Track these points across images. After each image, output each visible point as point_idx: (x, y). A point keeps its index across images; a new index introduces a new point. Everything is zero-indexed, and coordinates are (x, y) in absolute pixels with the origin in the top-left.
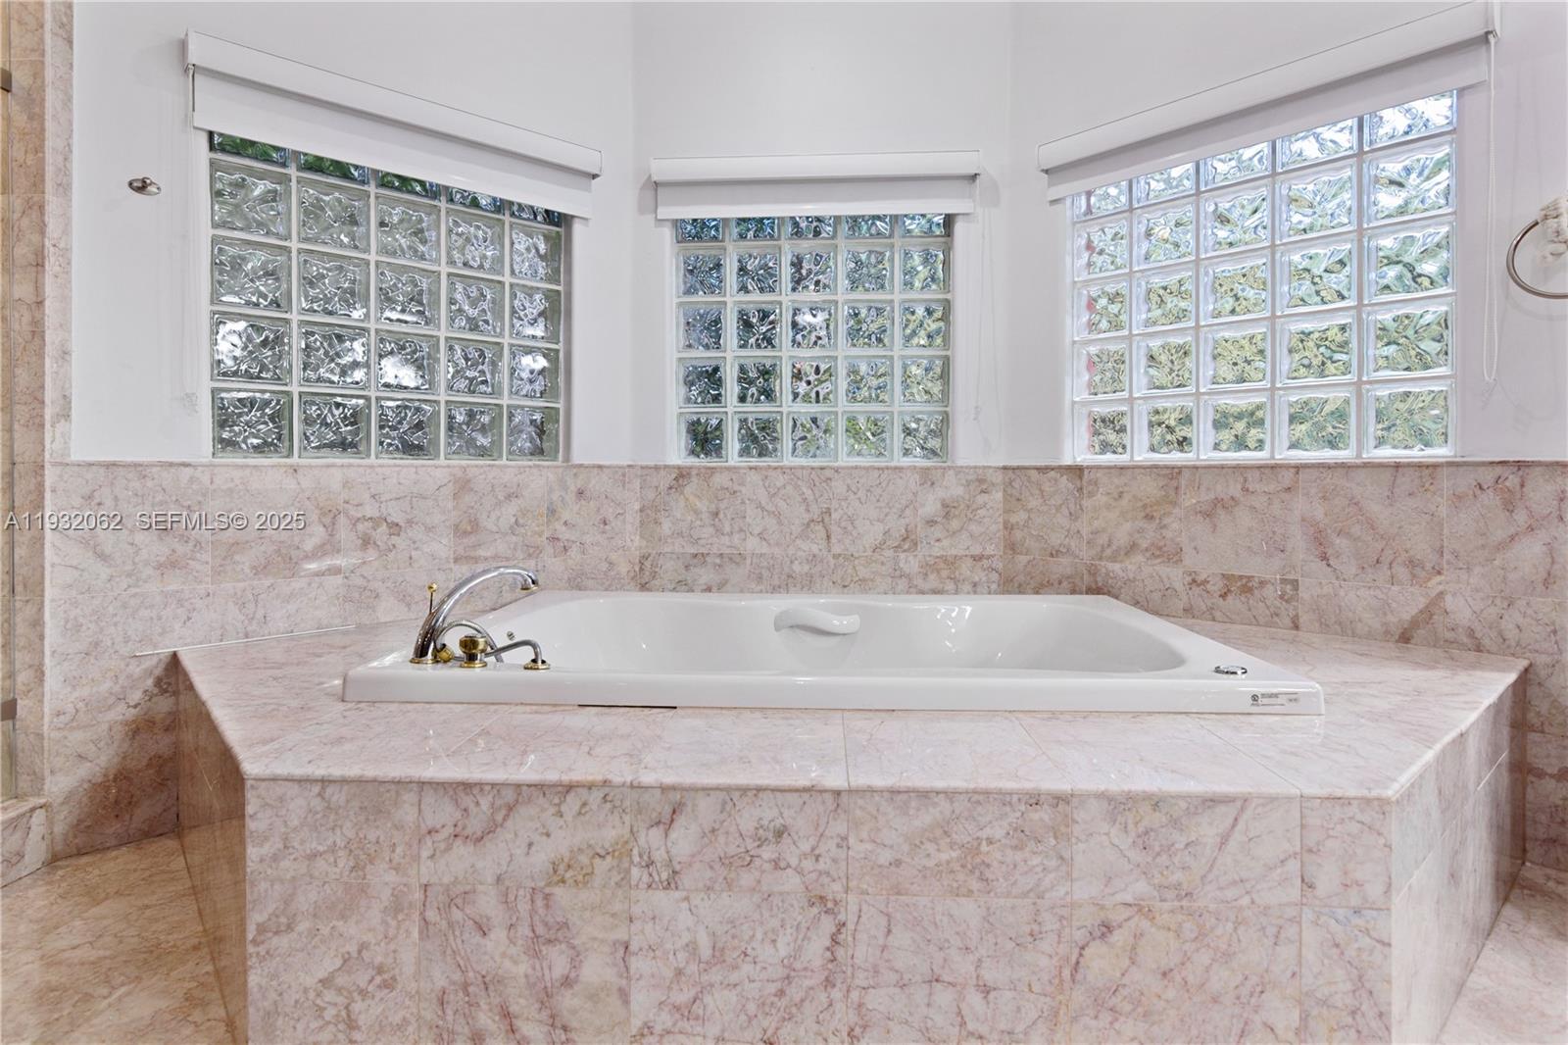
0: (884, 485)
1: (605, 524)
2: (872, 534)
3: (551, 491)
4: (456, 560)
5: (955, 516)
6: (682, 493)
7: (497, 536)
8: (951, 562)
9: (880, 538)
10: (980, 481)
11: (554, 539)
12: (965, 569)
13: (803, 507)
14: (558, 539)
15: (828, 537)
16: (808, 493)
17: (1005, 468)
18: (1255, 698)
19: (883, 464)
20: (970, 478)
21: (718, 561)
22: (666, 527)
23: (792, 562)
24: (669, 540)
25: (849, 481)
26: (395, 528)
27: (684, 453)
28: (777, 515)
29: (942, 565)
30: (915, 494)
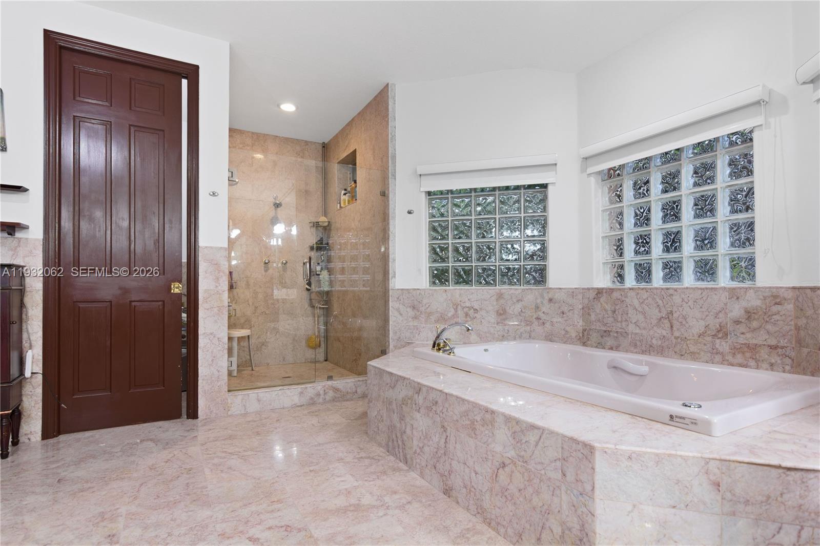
0: (704, 298)
1: (563, 313)
2: (697, 326)
3: (536, 299)
4: (497, 323)
5: (754, 319)
6: (599, 301)
7: (513, 316)
8: (753, 349)
9: (703, 330)
10: (775, 297)
11: (538, 319)
12: (764, 353)
13: (657, 310)
14: (540, 319)
15: (672, 327)
16: (660, 302)
17: (794, 288)
18: (671, 417)
19: (704, 286)
20: (766, 294)
21: (615, 335)
22: (593, 317)
23: (652, 339)
24: (595, 323)
25: (683, 296)
26: (476, 311)
28: (644, 313)
29: (746, 349)
30: (726, 304)
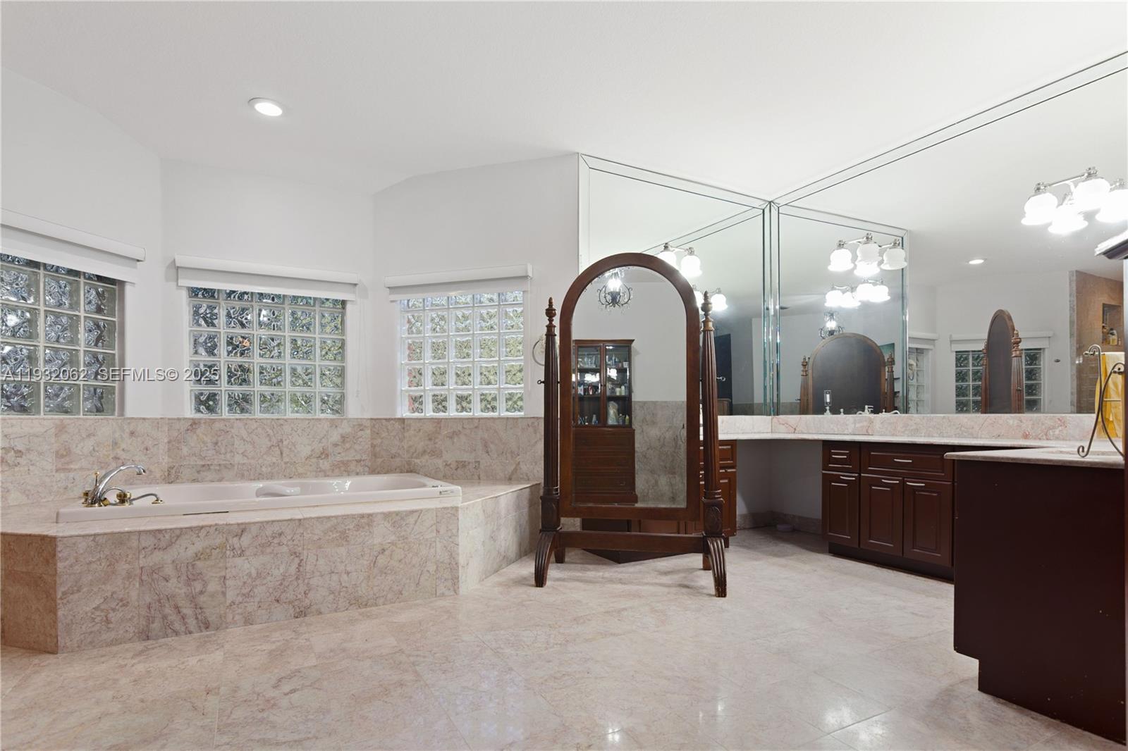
0: (311, 427)
1: (147, 450)
2: (306, 451)
3: (114, 432)
4: (57, 471)
5: (347, 442)
6: (195, 433)
7: (82, 457)
8: (345, 464)
9: (309, 453)
10: (359, 425)
11: (116, 458)
12: (352, 466)
13: (268, 438)
14: (119, 459)
15: (282, 453)
16: (270, 432)
17: (372, 419)
18: (441, 492)
19: (311, 417)
20: (354, 423)
21: (218, 468)
22: (185, 450)
23: (261, 467)
24: (187, 458)
25: (292, 425)
26: (19, 453)
27: (194, 411)
28: (253, 443)
29: (341, 465)
30: (327, 432)
